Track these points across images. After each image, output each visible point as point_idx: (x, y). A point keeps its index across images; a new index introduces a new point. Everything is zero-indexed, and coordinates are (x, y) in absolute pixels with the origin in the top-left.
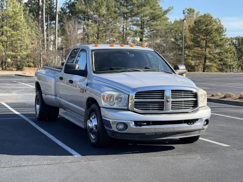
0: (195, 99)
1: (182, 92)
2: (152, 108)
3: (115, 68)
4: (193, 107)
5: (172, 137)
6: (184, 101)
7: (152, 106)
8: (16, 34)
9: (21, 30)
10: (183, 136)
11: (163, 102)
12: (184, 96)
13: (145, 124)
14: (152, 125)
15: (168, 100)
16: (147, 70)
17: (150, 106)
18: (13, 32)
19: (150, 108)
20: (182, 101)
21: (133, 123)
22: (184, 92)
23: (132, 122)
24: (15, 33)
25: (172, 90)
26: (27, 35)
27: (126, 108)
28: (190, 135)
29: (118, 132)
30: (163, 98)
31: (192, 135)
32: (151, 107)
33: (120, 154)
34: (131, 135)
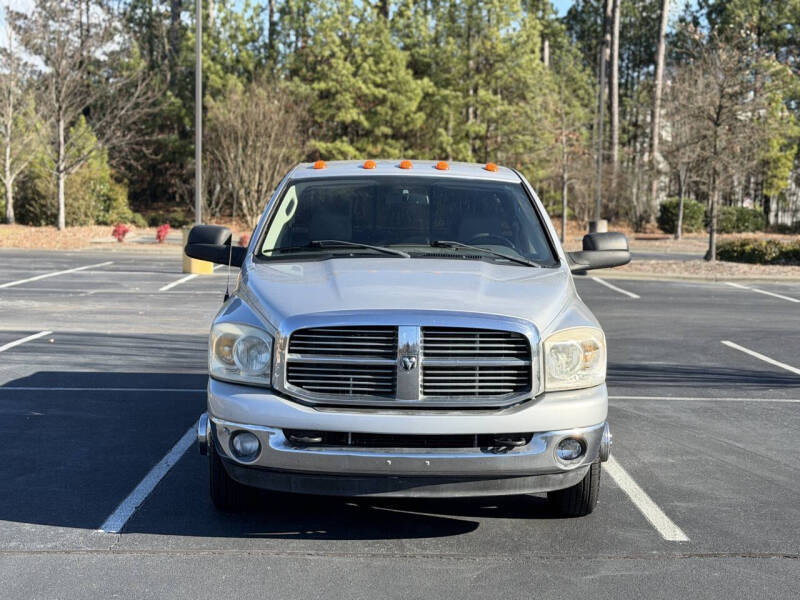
0: (521, 363)
1: (474, 336)
2: (355, 386)
3: (326, 243)
4: (516, 389)
5: (424, 490)
6: (481, 368)
7: (355, 380)
8: (516, 111)
9: (533, 98)
10: (468, 490)
11: (393, 367)
12: (481, 348)
13: (318, 440)
14: (352, 445)
15: (405, 363)
16: (438, 251)
17: (348, 379)
18: (506, 107)
19: (348, 385)
20: (473, 368)
21: (281, 436)
22: (481, 336)
23: (275, 431)
24: (512, 109)
25: (424, 329)
26: (549, 116)
27: (267, 382)
28: (499, 488)
29: (235, 462)
30: (393, 356)
31: (509, 489)
32: (351, 382)
33: (248, 537)
34: (279, 475)
